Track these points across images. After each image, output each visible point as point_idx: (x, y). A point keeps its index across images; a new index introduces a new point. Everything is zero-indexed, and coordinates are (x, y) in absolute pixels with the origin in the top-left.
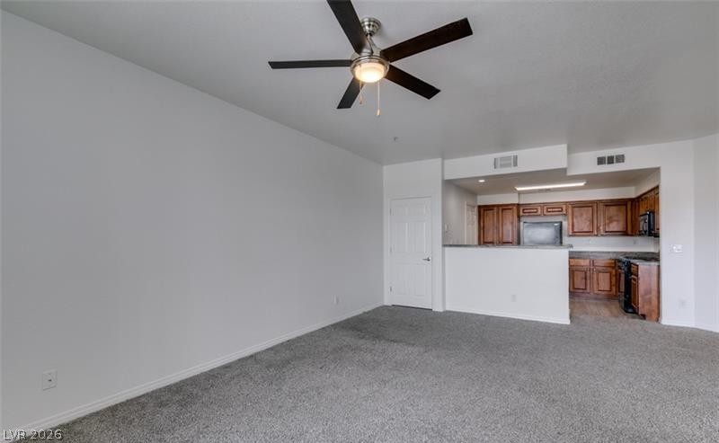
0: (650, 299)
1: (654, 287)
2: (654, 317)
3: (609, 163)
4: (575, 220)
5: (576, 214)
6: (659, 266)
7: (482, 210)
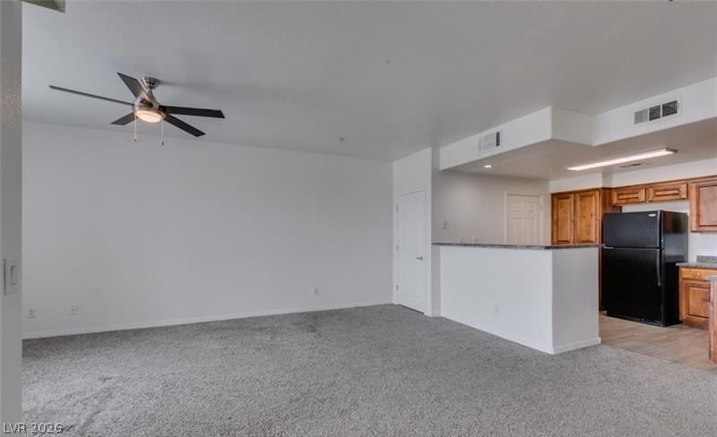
3: (652, 119)
4: (702, 207)
5: (702, 197)
7: (555, 199)
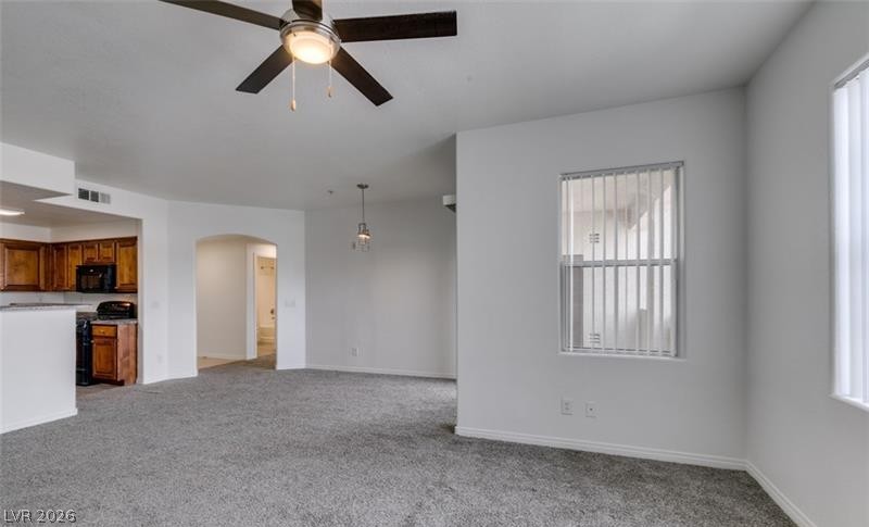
0: (128, 361)
1: (132, 348)
2: (132, 380)
3: (93, 200)
6: (136, 325)
